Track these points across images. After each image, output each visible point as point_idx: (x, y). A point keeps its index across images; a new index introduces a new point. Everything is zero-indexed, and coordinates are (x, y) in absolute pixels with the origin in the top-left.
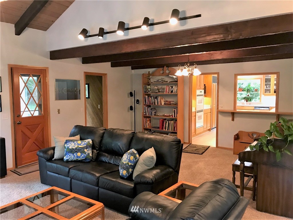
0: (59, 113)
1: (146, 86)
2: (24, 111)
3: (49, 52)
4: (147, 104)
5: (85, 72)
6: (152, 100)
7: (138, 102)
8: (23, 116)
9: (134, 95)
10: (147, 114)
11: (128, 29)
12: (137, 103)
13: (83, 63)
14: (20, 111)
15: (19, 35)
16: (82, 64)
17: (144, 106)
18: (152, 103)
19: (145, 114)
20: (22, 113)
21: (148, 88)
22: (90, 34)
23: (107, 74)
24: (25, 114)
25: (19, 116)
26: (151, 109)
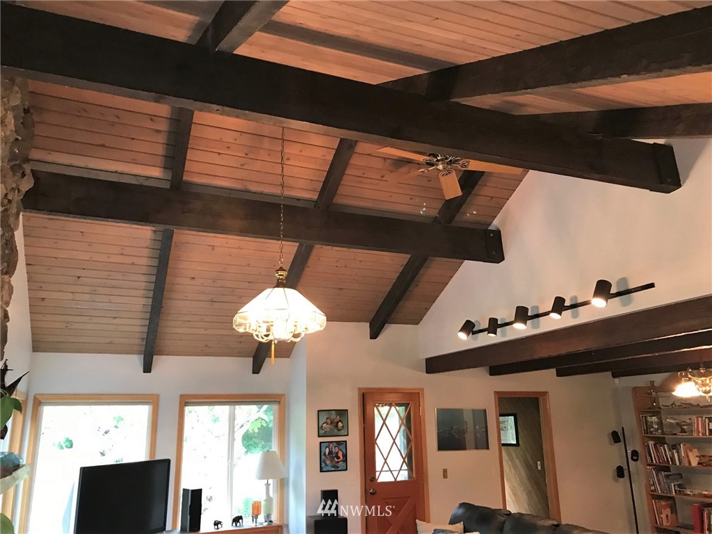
0: (445, 476)
1: (646, 417)
2: (381, 471)
3: (425, 361)
4: (654, 462)
5: (496, 393)
6: (665, 450)
7: (635, 458)
8: (379, 481)
9: (622, 439)
10: (659, 489)
11: (537, 316)
12: (632, 459)
13: (491, 375)
14: (374, 471)
15: (375, 338)
16: (488, 375)
17: (648, 467)
18: (667, 459)
19: (653, 488)
20: (377, 474)
21: (652, 422)
22: (481, 328)
23: (547, 392)
24: (384, 477)
25: (373, 479)
26: (667, 477)
